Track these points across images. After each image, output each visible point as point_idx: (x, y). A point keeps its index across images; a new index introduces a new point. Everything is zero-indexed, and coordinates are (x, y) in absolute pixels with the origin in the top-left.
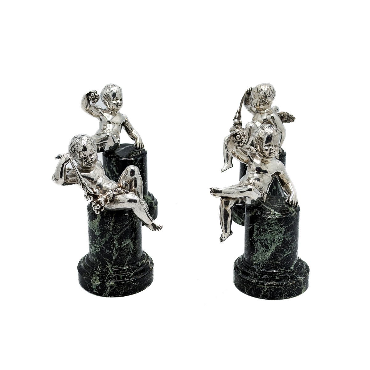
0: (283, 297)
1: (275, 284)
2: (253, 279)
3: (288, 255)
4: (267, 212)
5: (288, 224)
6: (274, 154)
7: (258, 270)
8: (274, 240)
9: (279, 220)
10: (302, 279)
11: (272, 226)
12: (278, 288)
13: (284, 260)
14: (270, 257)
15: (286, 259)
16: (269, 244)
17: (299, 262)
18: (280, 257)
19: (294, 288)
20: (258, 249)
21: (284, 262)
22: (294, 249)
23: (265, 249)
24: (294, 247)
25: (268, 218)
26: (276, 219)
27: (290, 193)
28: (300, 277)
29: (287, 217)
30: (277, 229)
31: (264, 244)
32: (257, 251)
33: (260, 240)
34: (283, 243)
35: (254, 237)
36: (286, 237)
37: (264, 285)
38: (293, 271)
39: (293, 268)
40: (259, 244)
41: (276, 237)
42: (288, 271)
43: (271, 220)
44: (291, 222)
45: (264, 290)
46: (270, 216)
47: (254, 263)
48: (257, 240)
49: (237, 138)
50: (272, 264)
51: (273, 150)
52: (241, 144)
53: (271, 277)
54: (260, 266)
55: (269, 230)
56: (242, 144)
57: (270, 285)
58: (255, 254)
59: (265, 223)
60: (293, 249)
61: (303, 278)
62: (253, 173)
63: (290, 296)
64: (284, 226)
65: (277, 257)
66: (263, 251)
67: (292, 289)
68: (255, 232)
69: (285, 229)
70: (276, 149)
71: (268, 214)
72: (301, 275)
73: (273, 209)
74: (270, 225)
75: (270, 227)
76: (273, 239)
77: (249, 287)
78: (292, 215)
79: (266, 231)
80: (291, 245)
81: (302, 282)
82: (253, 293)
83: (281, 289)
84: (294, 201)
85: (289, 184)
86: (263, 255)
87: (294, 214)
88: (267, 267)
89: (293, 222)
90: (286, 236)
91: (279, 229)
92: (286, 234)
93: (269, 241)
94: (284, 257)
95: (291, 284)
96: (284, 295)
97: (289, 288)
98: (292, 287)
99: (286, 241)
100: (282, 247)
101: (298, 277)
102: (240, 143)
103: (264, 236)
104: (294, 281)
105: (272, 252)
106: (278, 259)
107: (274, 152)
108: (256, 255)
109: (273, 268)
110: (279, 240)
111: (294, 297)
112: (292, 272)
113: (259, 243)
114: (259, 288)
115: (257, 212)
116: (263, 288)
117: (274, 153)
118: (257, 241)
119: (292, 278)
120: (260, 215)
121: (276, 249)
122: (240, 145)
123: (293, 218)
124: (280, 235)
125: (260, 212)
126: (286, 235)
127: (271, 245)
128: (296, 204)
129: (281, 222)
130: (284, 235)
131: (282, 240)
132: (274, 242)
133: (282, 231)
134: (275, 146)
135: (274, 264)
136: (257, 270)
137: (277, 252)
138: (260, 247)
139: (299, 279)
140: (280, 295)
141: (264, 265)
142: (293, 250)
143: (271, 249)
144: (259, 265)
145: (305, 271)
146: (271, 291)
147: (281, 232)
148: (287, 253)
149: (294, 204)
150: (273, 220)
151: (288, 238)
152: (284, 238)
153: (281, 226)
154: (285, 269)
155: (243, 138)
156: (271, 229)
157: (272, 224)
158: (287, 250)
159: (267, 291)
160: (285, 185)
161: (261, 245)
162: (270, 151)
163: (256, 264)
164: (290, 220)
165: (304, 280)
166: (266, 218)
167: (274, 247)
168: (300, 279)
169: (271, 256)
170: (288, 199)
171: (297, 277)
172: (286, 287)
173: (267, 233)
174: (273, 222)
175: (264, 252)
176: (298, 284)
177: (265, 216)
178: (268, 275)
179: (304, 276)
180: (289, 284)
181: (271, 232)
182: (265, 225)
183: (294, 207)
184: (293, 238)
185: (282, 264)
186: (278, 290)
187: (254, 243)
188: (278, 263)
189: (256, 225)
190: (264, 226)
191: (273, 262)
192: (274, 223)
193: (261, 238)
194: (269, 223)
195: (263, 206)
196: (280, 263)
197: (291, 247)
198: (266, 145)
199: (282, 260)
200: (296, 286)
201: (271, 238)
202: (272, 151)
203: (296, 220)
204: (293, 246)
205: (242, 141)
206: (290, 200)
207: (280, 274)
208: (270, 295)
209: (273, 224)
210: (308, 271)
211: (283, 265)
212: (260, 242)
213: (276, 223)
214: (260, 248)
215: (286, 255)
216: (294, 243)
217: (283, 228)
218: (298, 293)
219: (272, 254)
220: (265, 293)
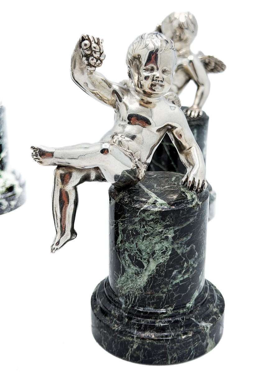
0: (169, 361)
1: (153, 337)
2: (116, 323)
3: (181, 282)
4: (142, 197)
5: (181, 223)
6: (160, 88)
7: (126, 306)
8: (154, 253)
9: (163, 215)
10: (207, 328)
11: (149, 226)
12: (160, 345)
13: (174, 291)
14: (147, 284)
15: (177, 289)
16: (145, 259)
17: (204, 293)
18: (166, 285)
19: (189, 346)
20: (126, 268)
21: (173, 295)
22: (193, 270)
23: (137, 268)
24: (193, 268)
25: (142, 209)
26: (156, 213)
27: (192, 165)
28: (203, 324)
29: (179, 210)
30: (159, 232)
31: (136, 260)
32: (124, 271)
33: (128, 251)
34: (171, 259)
35: (118, 245)
36: (178, 248)
37: (133, 337)
38: (191, 312)
39: (191, 305)
40: (127, 258)
41: (158, 247)
42: (181, 311)
43: (146, 214)
44: (187, 219)
45: (132, 347)
46: (145, 206)
47: (120, 293)
48: (124, 251)
49: (85, 48)
50: (150, 297)
51: (158, 77)
52: (92, 60)
53: (148, 323)
54: (129, 299)
55: (145, 232)
56: (95, 60)
57: (143, 339)
58: (121, 276)
59: (137, 220)
60: (191, 270)
61: (209, 325)
62: (123, 123)
63: (181, 359)
64: (174, 225)
65: (160, 284)
66: (134, 272)
67: (187, 347)
68: (120, 235)
69: (175, 232)
70: (165, 76)
71: (142, 202)
72: (205, 319)
73: (155, 193)
74: (146, 222)
75: (146, 227)
76: (151, 250)
77: (108, 337)
78: (190, 206)
79: (138, 234)
80: (188, 263)
81: (206, 334)
82: (114, 349)
83: (164, 347)
84: (197, 181)
85: (192, 148)
86: (134, 279)
87: (194, 203)
88: (143, 302)
89: (191, 220)
90: (176, 246)
91: (162, 231)
92: (177, 242)
93: (144, 254)
94: (173, 286)
95: (185, 338)
96: (170, 358)
97: (180, 346)
98: (186, 343)
99: (178, 254)
100: (168, 266)
101: (199, 322)
102: (91, 58)
103: (135, 243)
104: (191, 331)
105: (151, 275)
106: (163, 288)
107: (160, 83)
108: (123, 278)
109: (153, 304)
110: (164, 253)
111: (190, 359)
112: (189, 314)
113: (126, 256)
114: (125, 341)
115: (123, 199)
116: (131, 343)
117: (161, 86)
118: (124, 253)
119: (189, 324)
120: (128, 204)
121: (157, 270)
122: (92, 62)
123: (192, 212)
124: (166, 244)
125: (129, 197)
126: (178, 244)
127: (149, 261)
128: (200, 186)
129: (167, 219)
130: (172, 243)
131: (170, 253)
132: (153, 255)
133: (169, 236)
134: (164, 72)
135: (154, 297)
136: (123, 306)
137: (160, 276)
138: (129, 265)
139: (201, 326)
140: (162, 357)
141: (136, 297)
142: (191, 272)
143: (149, 269)
144: (127, 297)
145: (215, 310)
146: (145, 350)
147: (167, 238)
148: (180, 278)
149: (196, 185)
150: (151, 215)
151: (181, 250)
152: (173, 249)
153: (166, 227)
154: (175, 306)
155: (95, 48)
156: (148, 232)
157: (149, 221)
158: (180, 272)
159: (138, 349)
160: (185, 151)
161: (130, 261)
162: (153, 80)
163: (123, 295)
164: (185, 215)
165: (210, 330)
166: (139, 209)
167: (153, 266)
168: (204, 327)
169: (149, 282)
170: (188, 176)
171: (199, 324)
172: (175, 343)
173: (140, 239)
174: (152, 217)
175: (135, 274)
176: (198, 338)
177: (137, 206)
178: (142, 317)
179: (211, 322)
180: (180, 338)
181: (148, 236)
182: (136, 222)
183: (197, 191)
184: (192, 249)
185: (169, 298)
186: (158, 348)
187: (120, 257)
188: (162, 297)
189: (122, 222)
190: (134, 224)
191: (151, 294)
192: (152, 220)
193: (130, 247)
194: (143, 220)
195: (140, 187)
196: (166, 297)
197: (187, 267)
198: (145, 68)
199: (169, 291)
200: (194, 341)
201: (147, 248)
202: (156, 80)
203: (198, 215)
204: (191, 265)
205: (94, 54)
206: (191, 179)
207: (164, 317)
208: (144, 356)
209: (152, 222)
210: (222, 311)
211: (172, 300)
212: (129, 256)
213: (156, 218)
214: (129, 267)
215: (178, 281)
216: (193, 259)
217: (171, 229)
218: (198, 354)
219: (151, 278)
220: (134, 352)
